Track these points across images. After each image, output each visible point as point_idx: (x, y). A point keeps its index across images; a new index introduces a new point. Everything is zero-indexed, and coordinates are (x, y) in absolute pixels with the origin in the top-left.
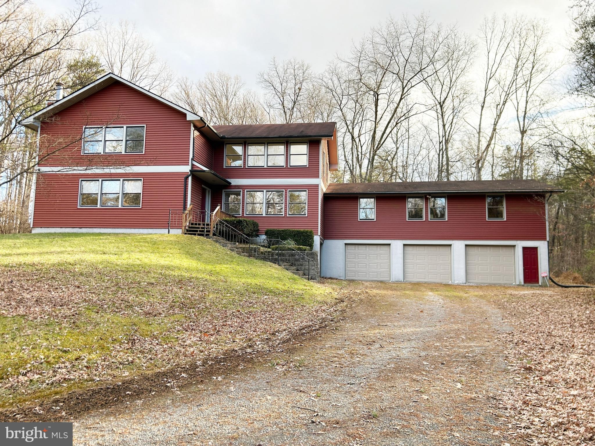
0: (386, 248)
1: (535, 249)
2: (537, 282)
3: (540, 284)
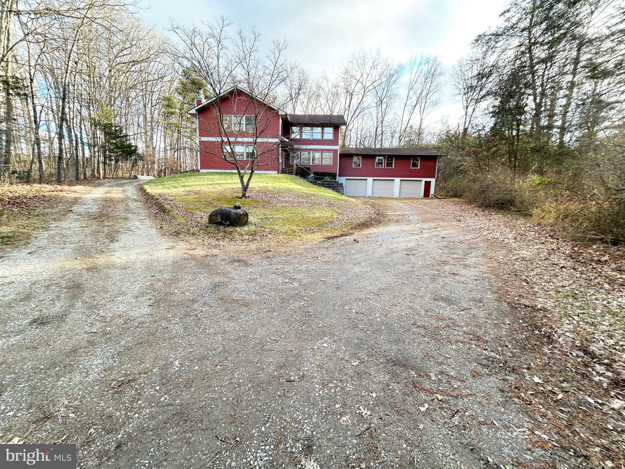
0: (365, 181)
1: (430, 182)
2: (429, 196)
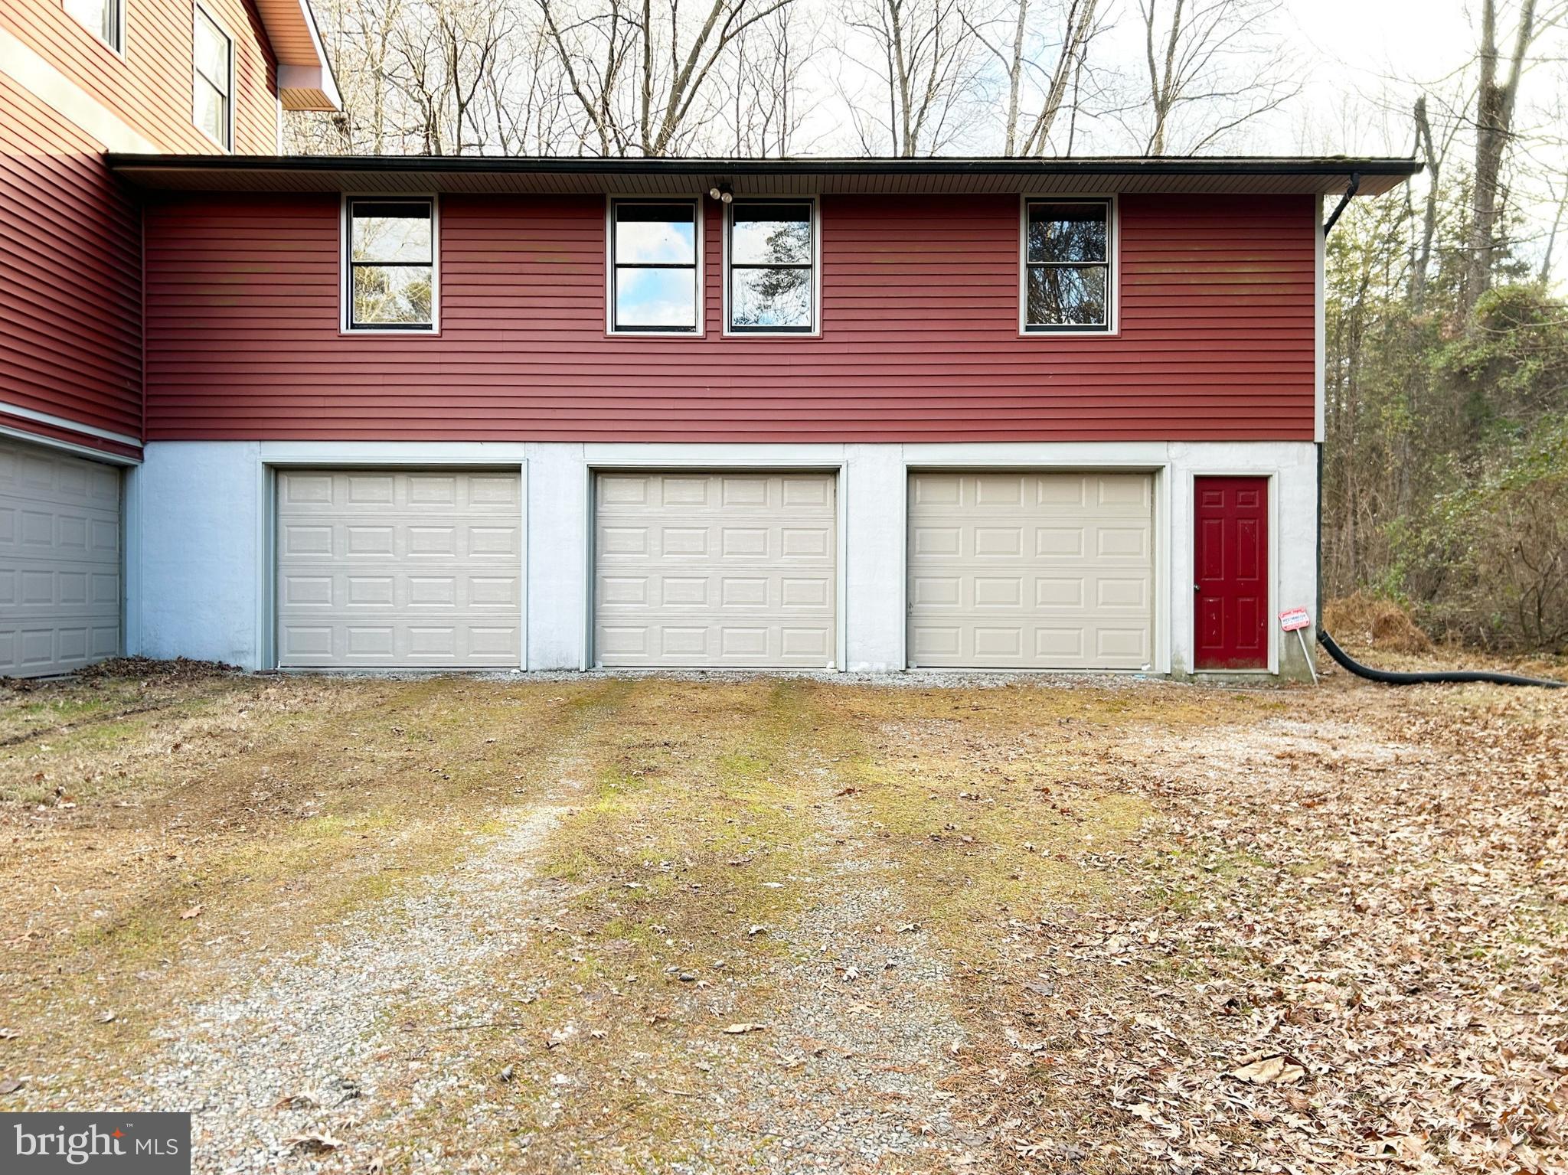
0: (501, 487)
1: (1258, 484)
2: (1259, 655)
3: (1273, 666)
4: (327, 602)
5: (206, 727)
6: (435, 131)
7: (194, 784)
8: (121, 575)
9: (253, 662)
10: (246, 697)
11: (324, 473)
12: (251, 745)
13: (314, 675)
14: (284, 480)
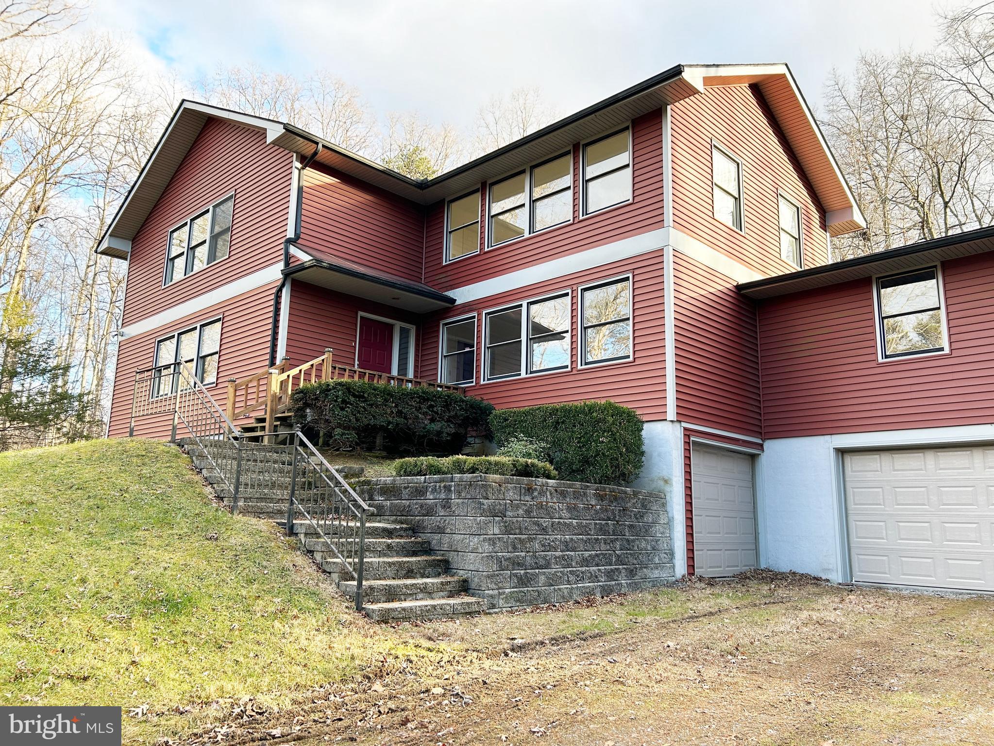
4: (883, 539)
5: (814, 618)
6: (928, 224)
7: (814, 655)
8: (755, 519)
9: (837, 577)
10: (837, 600)
11: (875, 453)
12: (846, 633)
13: (879, 589)
14: (848, 459)
